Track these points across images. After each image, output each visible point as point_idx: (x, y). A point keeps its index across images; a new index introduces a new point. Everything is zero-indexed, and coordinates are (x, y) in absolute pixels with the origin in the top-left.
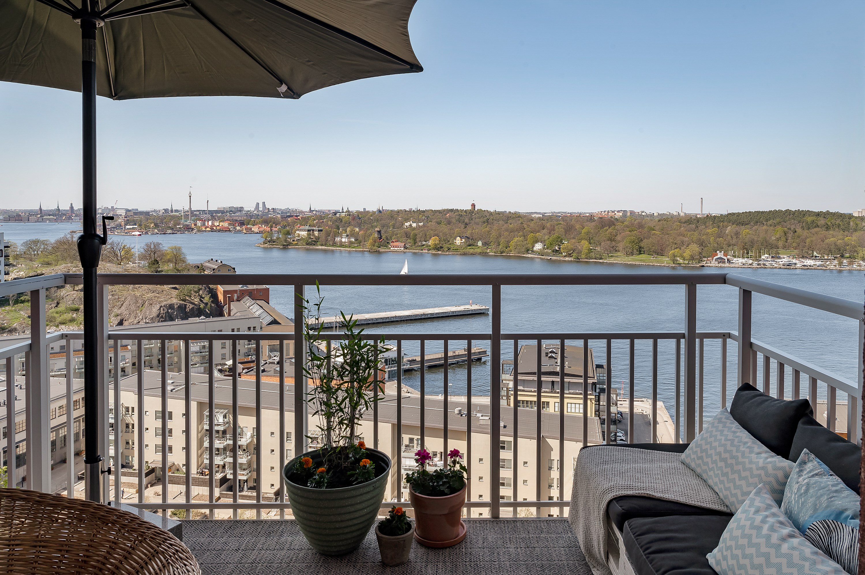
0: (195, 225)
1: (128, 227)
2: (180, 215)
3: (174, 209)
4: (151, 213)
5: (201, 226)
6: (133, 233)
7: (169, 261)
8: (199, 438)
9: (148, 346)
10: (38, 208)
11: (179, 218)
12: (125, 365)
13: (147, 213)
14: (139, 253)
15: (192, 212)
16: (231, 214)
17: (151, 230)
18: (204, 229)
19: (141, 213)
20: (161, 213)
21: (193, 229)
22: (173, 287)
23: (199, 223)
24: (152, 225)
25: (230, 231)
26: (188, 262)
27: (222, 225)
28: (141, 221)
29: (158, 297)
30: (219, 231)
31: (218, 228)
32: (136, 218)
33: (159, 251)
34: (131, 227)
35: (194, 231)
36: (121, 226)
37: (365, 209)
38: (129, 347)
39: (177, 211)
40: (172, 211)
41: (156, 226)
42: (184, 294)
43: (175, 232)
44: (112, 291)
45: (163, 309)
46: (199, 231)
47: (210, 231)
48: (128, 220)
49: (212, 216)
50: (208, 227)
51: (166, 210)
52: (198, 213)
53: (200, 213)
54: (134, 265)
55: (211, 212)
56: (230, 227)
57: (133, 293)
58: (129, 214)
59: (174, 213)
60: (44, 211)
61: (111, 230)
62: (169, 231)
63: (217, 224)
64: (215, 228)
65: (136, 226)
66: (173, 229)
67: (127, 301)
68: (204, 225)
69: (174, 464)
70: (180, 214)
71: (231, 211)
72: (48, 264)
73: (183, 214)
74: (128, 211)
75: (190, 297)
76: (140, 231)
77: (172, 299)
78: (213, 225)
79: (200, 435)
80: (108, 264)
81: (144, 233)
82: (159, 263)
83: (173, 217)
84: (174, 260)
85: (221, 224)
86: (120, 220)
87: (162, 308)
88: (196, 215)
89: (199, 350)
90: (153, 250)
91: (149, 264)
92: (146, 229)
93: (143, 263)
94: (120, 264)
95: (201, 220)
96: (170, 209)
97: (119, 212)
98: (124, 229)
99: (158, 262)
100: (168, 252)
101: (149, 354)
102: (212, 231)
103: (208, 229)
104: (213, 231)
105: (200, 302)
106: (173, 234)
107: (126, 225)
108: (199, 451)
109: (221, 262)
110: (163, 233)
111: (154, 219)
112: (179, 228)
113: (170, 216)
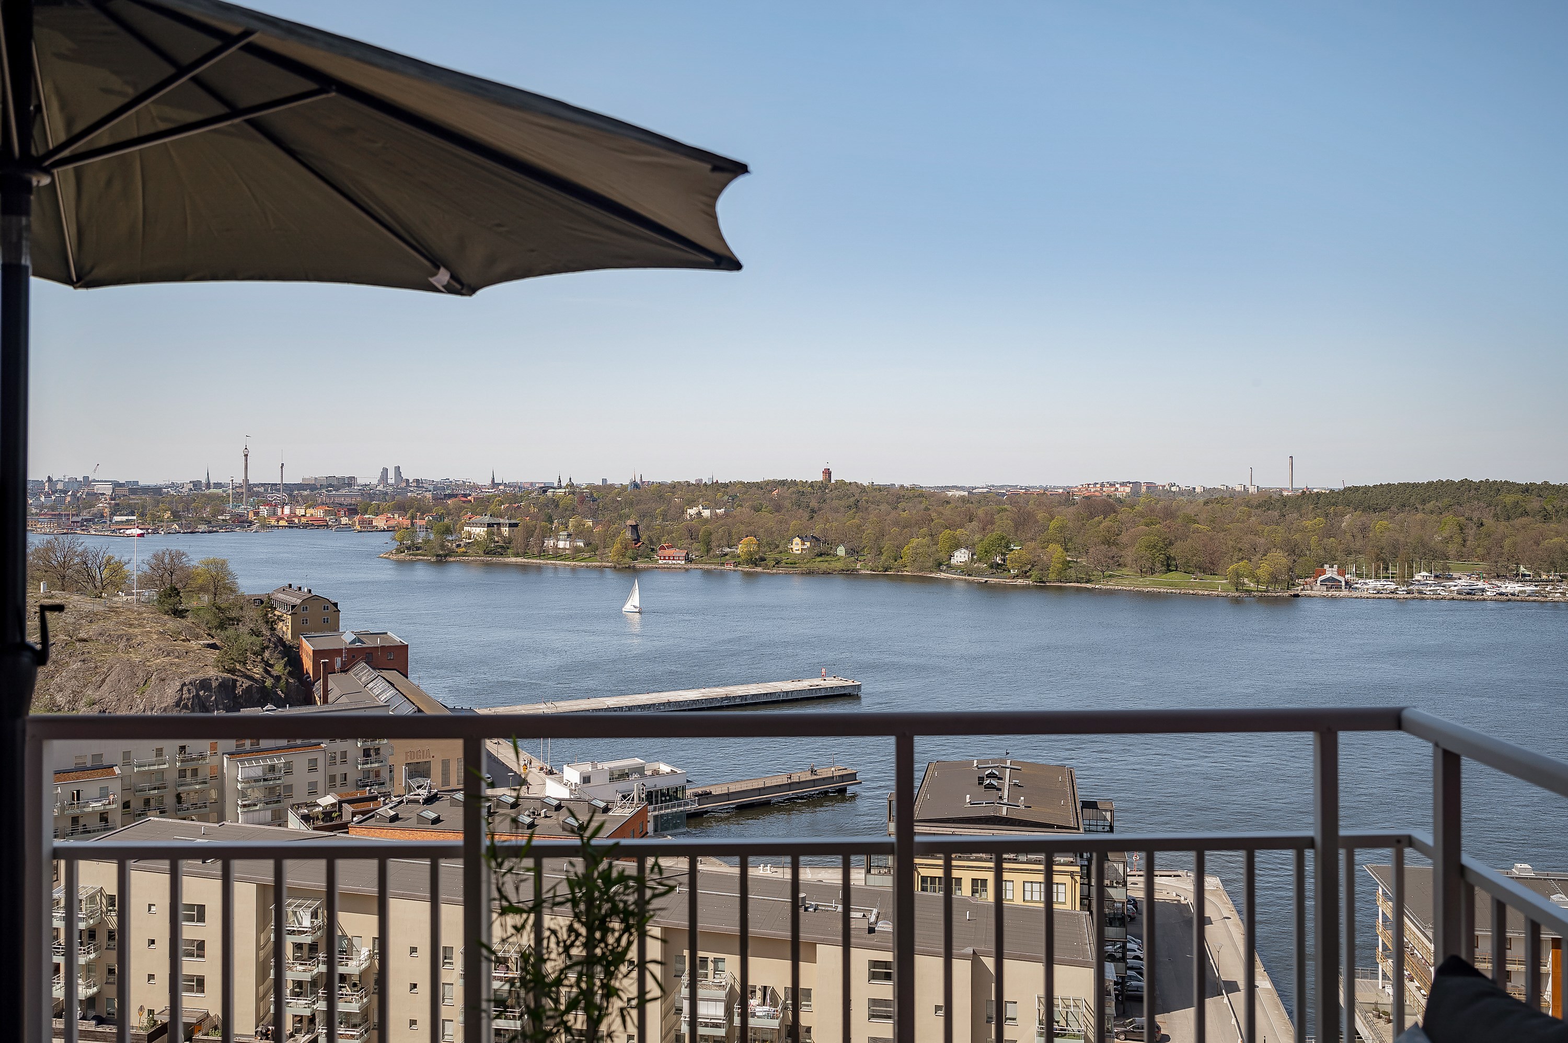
0: (257, 514)
1: (117, 518)
2: (225, 494)
3: (212, 482)
4: (165, 490)
5: (269, 516)
6: (128, 532)
7: (202, 589)
8: (261, 959)
9: (156, 767)
11: (223, 500)
12: (108, 807)
13: (157, 490)
14: (140, 573)
15: (250, 487)
16: (331, 491)
17: (165, 524)
18: (273, 522)
19: (146, 490)
20: (185, 490)
21: (251, 523)
22: (208, 644)
23: (264, 511)
24: (168, 515)
25: (327, 526)
26: (242, 590)
27: (312, 515)
28: (144, 507)
29: (178, 665)
30: (305, 526)
31: (304, 520)
32: (134, 499)
33: (181, 568)
34: (124, 518)
35: (254, 527)
36: (102, 516)
37: (604, 480)
38: (117, 770)
39: (218, 485)
40: (208, 486)
41: (176, 516)
42: (232, 659)
43: (214, 529)
44: (83, 653)
45: (189, 690)
46: (265, 526)
47: (285, 527)
48: (117, 505)
49: (290, 495)
50: (282, 519)
51: (196, 484)
52: (262, 489)
53: (266, 490)
54: (129, 598)
55: (289, 488)
56: (328, 519)
57: (126, 656)
58: (120, 491)
59: (212, 490)
61: (81, 526)
62: (202, 527)
63: (300, 511)
64: (296, 521)
65: (134, 518)
66: (210, 522)
67: (113, 674)
68: (275, 513)
69: (208, 1015)
70: (224, 491)
71: (330, 485)
73: (230, 491)
74: (117, 485)
75: (245, 664)
76: (143, 527)
77: (207, 668)
78: (293, 513)
79: (262, 953)
80: (76, 598)
81: (150, 531)
82: (181, 594)
83: (211, 498)
84: (212, 588)
85: (310, 511)
86: (101, 505)
87: (185, 688)
88: (258, 494)
89: (261, 774)
90: (169, 567)
91: (161, 596)
92: (153, 524)
93: (147, 594)
94: (101, 597)
95: (268, 503)
96: (204, 481)
97: (99, 488)
98: (108, 522)
99: (179, 593)
100: (199, 570)
101: (157, 784)
102: (290, 527)
103: (282, 523)
104: (292, 527)
105: (266, 675)
106: (210, 532)
107: (113, 514)
108: (261, 988)
109: (310, 591)
110: (189, 531)
111: (171, 503)
112: (223, 520)
113: (204, 495)
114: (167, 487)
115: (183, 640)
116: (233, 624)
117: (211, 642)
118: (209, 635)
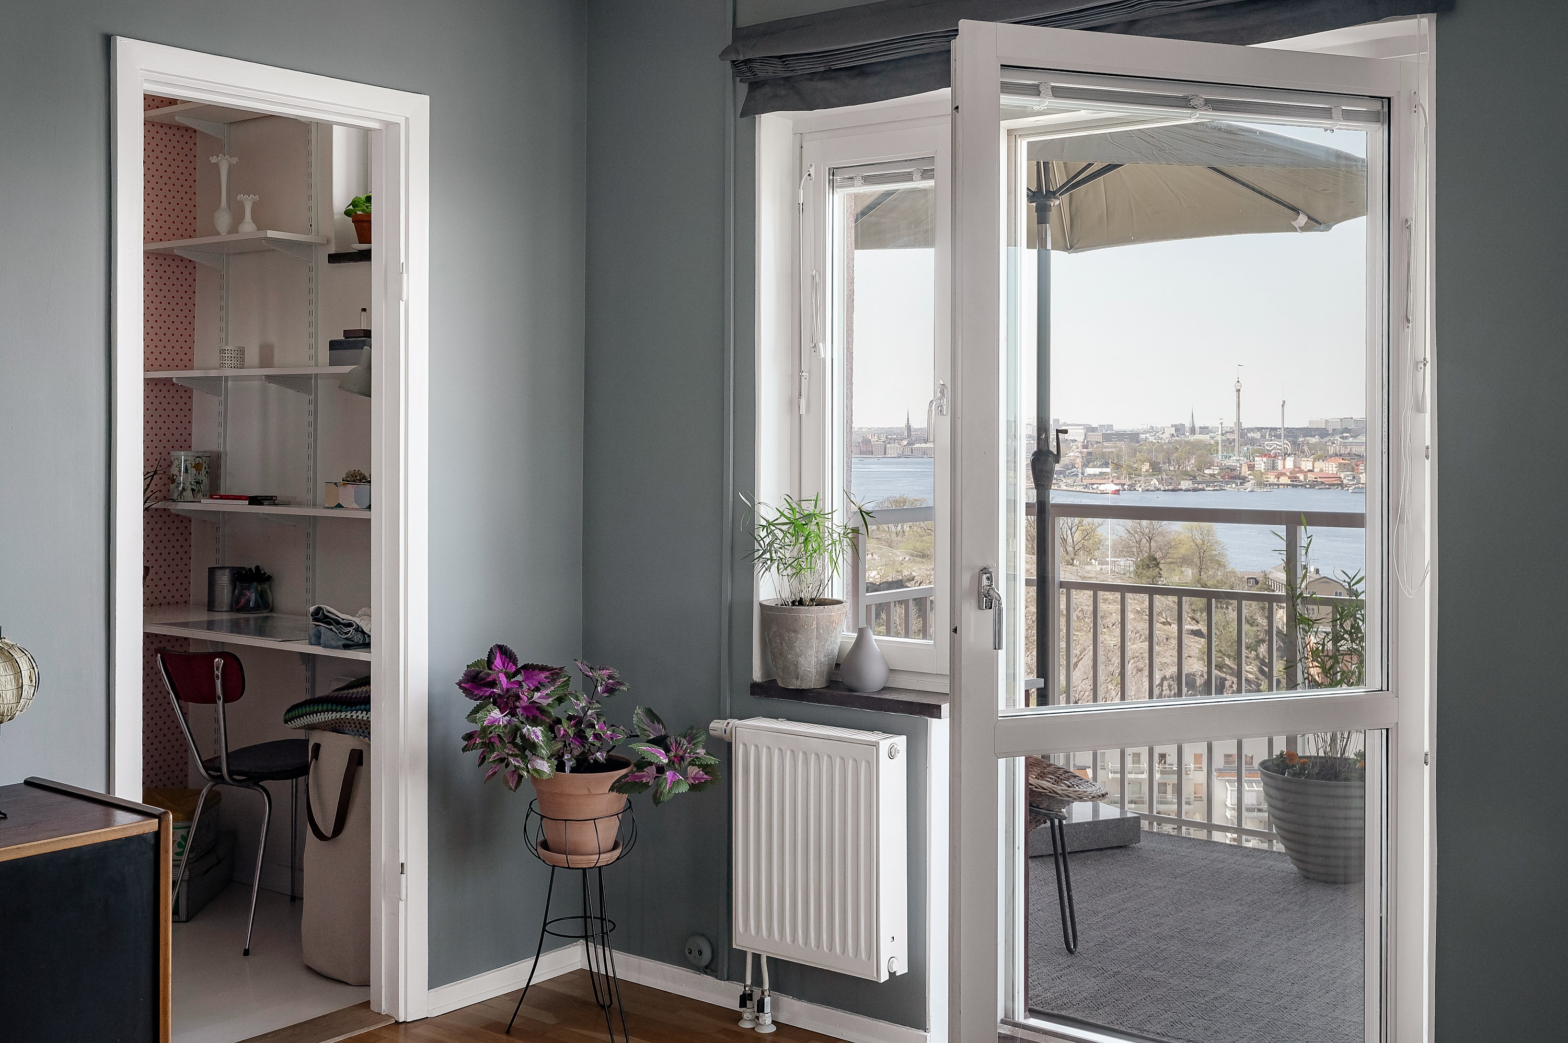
0: (1251, 467)
1: (1090, 471)
2: (1212, 442)
3: (1197, 425)
4: (1143, 436)
5: (1267, 470)
6: (1102, 487)
7: (1185, 561)
10: (903, 424)
11: (1210, 449)
13: (1133, 437)
14: (1115, 537)
15: (1243, 433)
16: (1347, 438)
17: (1142, 478)
18: (1272, 479)
19: (1121, 436)
20: (1166, 437)
21: (1244, 480)
22: (1192, 631)
23: (1261, 464)
24: (1146, 467)
25: (1342, 485)
26: (1231, 567)
27: (1321, 470)
28: (1119, 456)
30: (1314, 484)
31: (1311, 477)
32: (1108, 447)
33: (1161, 534)
34: (1097, 471)
35: (1249, 486)
36: (1075, 468)
39: (1204, 430)
40: (1193, 431)
41: (1156, 469)
43: (1200, 486)
45: (1170, 686)
46: (1261, 484)
47: (1288, 485)
48: (1090, 454)
49: (1294, 443)
50: (1283, 474)
51: (1179, 429)
52: (1257, 435)
53: (1263, 436)
54: (1104, 567)
55: (1292, 434)
56: (1342, 475)
58: (1094, 437)
59: (1198, 437)
60: (916, 430)
62: (1185, 484)
63: (1306, 465)
64: (1301, 477)
65: (1108, 470)
66: (1195, 477)
68: (1274, 467)
70: (1212, 438)
71: (1347, 430)
72: (923, 556)
73: (1219, 438)
74: (1090, 429)
76: (1118, 481)
78: (1297, 468)
81: (1126, 487)
82: (1161, 566)
83: (1195, 447)
84: (1196, 560)
85: (1319, 465)
86: (1072, 454)
87: (1166, 683)
88: (1252, 442)
89: (1255, 802)
90: (1147, 531)
91: (1138, 567)
92: (1130, 478)
93: (1122, 563)
94: (1072, 564)
95: (1263, 454)
96: (1188, 425)
98: (1080, 475)
99: (1158, 564)
100: (1182, 537)
102: (1293, 486)
103: (1284, 480)
104: (1296, 486)
105: (1261, 677)
106: (1195, 490)
107: (1085, 465)
109: (1317, 571)
110: (1171, 487)
111: (1150, 452)
112: (1210, 475)
113: (1187, 442)
114: (1145, 432)
115: (1164, 623)
116: (1222, 608)
117: (1195, 627)
118: (1193, 619)
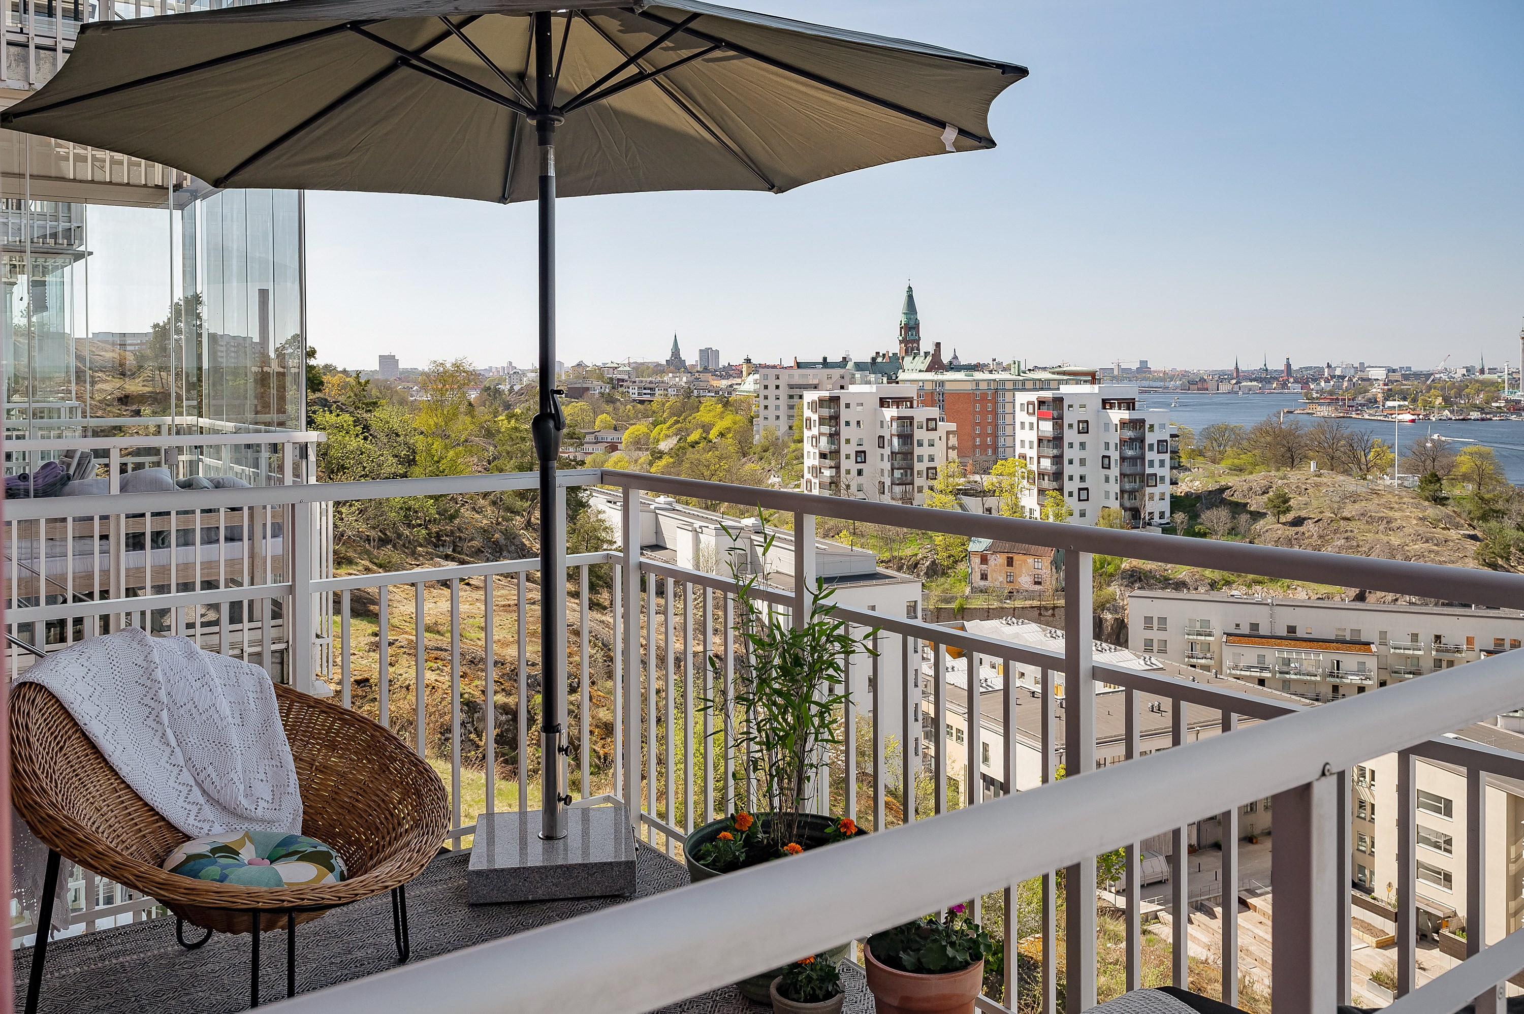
1: (1389, 404)
2: (1500, 380)
3: (1487, 367)
4: (1437, 376)
7: (1466, 478)
8: (1512, 873)
9: (1411, 652)
10: (1233, 367)
11: (1496, 387)
12: (1364, 682)
13: (1429, 376)
14: (1401, 458)
17: (1434, 410)
19: (1417, 375)
20: (1458, 376)
22: (1469, 535)
24: (1440, 401)
26: (1511, 483)
28: (1416, 392)
29: (1437, 553)
32: (1406, 385)
33: (1444, 457)
34: (1396, 404)
36: (1376, 402)
38: (1373, 648)
39: (1492, 370)
40: (1482, 372)
41: (1448, 402)
42: (1493, 553)
43: (1486, 417)
44: (1346, 532)
48: (1390, 390)
51: (1470, 370)
57: (1386, 539)
58: (1393, 377)
59: (1487, 376)
60: (1243, 372)
61: (1357, 410)
62: (1472, 415)
65: (1406, 403)
66: (1481, 409)
67: (1374, 554)
69: (1455, 914)
70: (1499, 377)
72: (1241, 470)
73: (1506, 377)
74: (1392, 370)
75: (1508, 559)
76: (1414, 412)
77: (1467, 560)
79: (1513, 867)
80: (1342, 478)
81: (1421, 417)
82: (1442, 482)
83: (1484, 383)
84: (1476, 477)
86: (1374, 390)
90: (1432, 454)
91: (1422, 482)
92: (1425, 410)
93: (1409, 479)
94: (1364, 479)
96: (1478, 367)
97: (1373, 374)
98: (1381, 408)
99: (1440, 480)
100: (1466, 458)
101: (1413, 669)
106: (1480, 420)
107: (1386, 399)
108: (1513, 904)
110: (1461, 417)
111: (1443, 389)
112: (1497, 407)
113: (1477, 381)
114: (1440, 373)
115: (1443, 529)
116: (1497, 517)
117: (1472, 533)
118: (1470, 525)
